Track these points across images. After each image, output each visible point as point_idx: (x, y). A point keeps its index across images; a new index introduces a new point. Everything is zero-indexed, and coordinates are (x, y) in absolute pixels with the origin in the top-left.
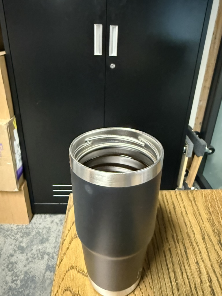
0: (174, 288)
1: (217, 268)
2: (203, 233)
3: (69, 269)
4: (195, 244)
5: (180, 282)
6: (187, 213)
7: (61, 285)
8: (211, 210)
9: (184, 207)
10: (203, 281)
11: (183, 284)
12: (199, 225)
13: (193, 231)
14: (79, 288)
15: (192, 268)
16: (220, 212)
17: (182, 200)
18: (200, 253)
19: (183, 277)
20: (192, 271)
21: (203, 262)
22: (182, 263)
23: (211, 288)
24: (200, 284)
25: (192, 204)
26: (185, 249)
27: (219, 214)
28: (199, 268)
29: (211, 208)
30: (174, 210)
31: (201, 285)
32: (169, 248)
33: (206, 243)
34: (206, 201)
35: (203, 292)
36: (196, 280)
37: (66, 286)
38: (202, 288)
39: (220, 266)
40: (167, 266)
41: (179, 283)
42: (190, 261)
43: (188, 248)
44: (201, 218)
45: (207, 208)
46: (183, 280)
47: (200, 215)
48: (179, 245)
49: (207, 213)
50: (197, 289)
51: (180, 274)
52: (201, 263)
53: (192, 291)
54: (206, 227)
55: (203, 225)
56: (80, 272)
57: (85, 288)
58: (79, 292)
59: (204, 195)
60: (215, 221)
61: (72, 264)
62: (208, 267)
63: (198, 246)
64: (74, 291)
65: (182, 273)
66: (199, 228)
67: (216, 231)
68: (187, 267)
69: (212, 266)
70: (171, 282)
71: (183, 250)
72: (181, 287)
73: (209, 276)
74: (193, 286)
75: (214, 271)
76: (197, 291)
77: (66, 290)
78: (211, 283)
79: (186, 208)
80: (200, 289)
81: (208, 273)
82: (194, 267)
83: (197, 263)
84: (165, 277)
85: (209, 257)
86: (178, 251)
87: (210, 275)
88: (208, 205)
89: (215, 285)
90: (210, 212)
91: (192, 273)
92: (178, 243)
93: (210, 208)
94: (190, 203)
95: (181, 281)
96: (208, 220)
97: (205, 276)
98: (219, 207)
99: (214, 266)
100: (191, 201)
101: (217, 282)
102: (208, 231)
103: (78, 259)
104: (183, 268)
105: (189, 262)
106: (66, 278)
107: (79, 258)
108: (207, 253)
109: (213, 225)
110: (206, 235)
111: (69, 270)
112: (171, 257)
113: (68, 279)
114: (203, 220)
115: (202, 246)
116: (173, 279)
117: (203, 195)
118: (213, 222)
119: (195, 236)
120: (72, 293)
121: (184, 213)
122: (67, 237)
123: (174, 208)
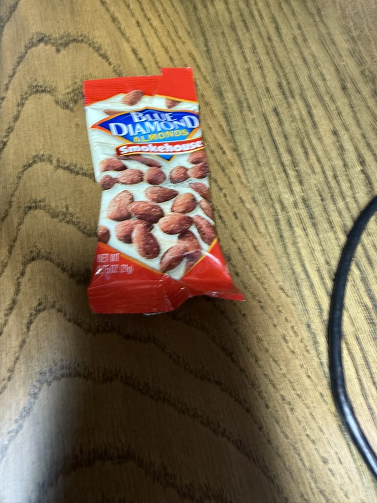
0: (292, 180)
2: (342, 76)
3: (31, 162)
4: (327, 98)
5: (303, 168)
6: (305, 40)
8: (355, 34)
9: (299, 27)
10: (349, 164)
11: (309, 171)
12: (333, 62)
13: (322, 75)
14: (68, 200)
15: (326, 143)
16: (374, 39)
17: (294, 14)
18: (339, 114)
19: (308, 159)
20: (328, 148)
21: (347, 130)
22: (304, 134)
23: (364, 174)
24: (343, 169)
25: (315, 20)
26: (308, 108)
27: (371, 41)
28: (340, 141)
29: (355, 30)
30: (278, 32)
31: (345, 171)
32: (275, 109)
33: (350, 96)
34: (344, 17)
35: (350, 182)
36: (336, 162)
37: (30, 198)
38: (347, 176)
40: (274, 141)
41: (302, 171)
42: (320, 129)
43: (315, 107)
44: (337, 49)
45: (347, 30)
46: (310, 165)
47: (334, 43)
48: (295, 102)
49: (348, 40)
50: (339, 178)
51: (301, 154)
53: (328, 182)
54: (347, 65)
55: (341, 63)
56: (62, 167)
59: (340, 4)
60: (364, 55)
61: (36, 150)
62: (357, 138)
63: (334, 101)
64: (53, 207)
65: (306, 153)
66: (333, 68)
68: (315, 141)
69: (364, 136)
71: (305, 110)
72: (308, 176)
73: (359, 154)
74: (330, 174)
75: (369, 145)
76: (338, 182)
78: (365, 165)
79: (304, 29)
80: (345, 177)
81: (356, 149)
82: (329, 139)
83: (335, 133)
84: (271, 162)
85: (358, 121)
86: (294, 111)
87: (363, 152)
88: (349, 24)
89: (372, 168)
90: (353, 38)
91: (326, 151)
92: (293, 97)
93: (353, 30)
94: (311, 20)
95: (306, 166)
96: (350, 52)
97: (351, 156)
98: (370, 29)
99: (367, 136)
100: (314, 16)
102: (352, 74)
104: (306, 141)
105: (319, 131)
106: (25, 182)
108: (352, 114)
109: (360, 62)
110: (348, 80)
112: (280, 124)
113: (32, 183)
114: (341, 54)
115: (342, 101)
116: (287, 164)
118: (362, 57)
119: (326, 83)
120: (51, 211)
121: (300, 40)
122: (10, 92)
123: (277, 28)
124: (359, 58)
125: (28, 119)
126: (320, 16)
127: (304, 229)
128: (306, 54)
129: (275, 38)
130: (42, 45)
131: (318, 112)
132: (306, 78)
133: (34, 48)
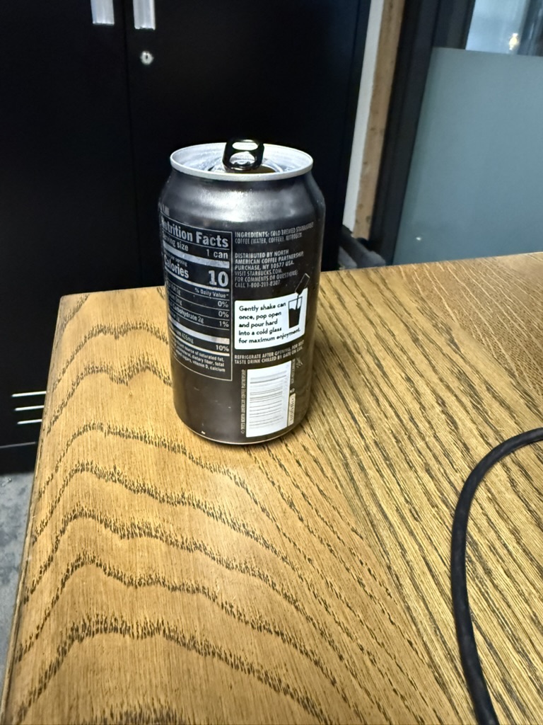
0: (361, 426)
1: (454, 382)
2: (412, 331)
3: (82, 430)
4: (397, 351)
5: (374, 413)
6: (370, 304)
7: (61, 464)
8: (424, 294)
9: (363, 295)
10: (426, 407)
11: (382, 416)
12: (402, 321)
13: (390, 331)
14: (116, 461)
15: (398, 390)
16: (445, 297)
17: (357, 285)
18: (413, 363)
19: (379, 405)
20: (400, 394)
21: (422, 376)
22: (373, 384)
23: (444, 413)
24: (420, 412)
25: (379, 288)
26: (376, 361)
27: (441, 299)
28: (414, 387)
29: (424, 292)
30: (341, 302)
31: (423, 413)
32: (340, 365)
33: (422, 347)
34: (411, 282)
35: (429, 423)
36: (411, 406)
37: (76, 462)
38: (425, 417)
39: (458, 378)
40: (340, 392)
41: (373, 417)
42: (391, 378)
43: (384, 359)
44: (405, 309)
45: (415, 293)
46: (382, 410)
47: (401, 304)
48: (362, 357)
49: (416, 301)
50: (416, 421)
51: (371, 402)
52: (415, 378)
53: (404, 425)
54: (417, 320)
55: (410, 320)
56: (112, 433)
57: (133, 458)
58: (115, 468)
59: (405, 272)
60: (435, 311)
61: (87, 421)
62: (434, 382)
63: (405, 352)
64: (100, 468)
65: (377, 401)
66: (402, 325)
67: (440, 325)
68: (385, 389)
69: (441, 380)
70: (354, 418)
71: (373, 363)
72: (379, 421)
73: (438, 397)
74: (405, 418)
75: (448, 387)
76: (415, 424)
77: (76, 471)
78: (445, 406)
79: (367, 296)
80: (423, 419)
81: (434, 392)
82: (402, 387)
83: (409, 379)
84: (337, 411)
85: (433, 367)
86: (361, 366)
87: (441, 394)
88: (416, 287)
89: (454, 408)
90: (422, 299)
91: (399, 397)
92: (359, 353)
93: (421, 292)
94: (376, 289)
95: (376, 412)
96: (418, 309)
97: (429, 398)
98: (440, 289)
99: (445, 379)
100: (377, 285)
101: (457, 403)
102: (423, 328)
103: (103, 409)
104: (377, 391)
105: (389, 380)
106: (73, 449)
107: (106, 409)
108: (426, 362)
109: (432, 317)
110: (420, 333)
111: (80, 433)
112: (345, 377)
113: (81, 449)
114: (410, 312)
115: (414, 352)
116: (356, 411)
117: (403, 273)
118: (432, 312)
119: (395, 339)
120: (97, 472)
121: (364, 305)
122: (66, 374)
123: (340, 298)
124: (429, 313)
125: (81, 395)
126: (385, 284)
127: (379, 471)
128: (371, 315)
129: (338, 306)
130: (101, 334)
131: (388, 363)
132: (373, 336)
133: (93, 338)
